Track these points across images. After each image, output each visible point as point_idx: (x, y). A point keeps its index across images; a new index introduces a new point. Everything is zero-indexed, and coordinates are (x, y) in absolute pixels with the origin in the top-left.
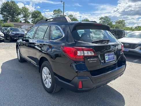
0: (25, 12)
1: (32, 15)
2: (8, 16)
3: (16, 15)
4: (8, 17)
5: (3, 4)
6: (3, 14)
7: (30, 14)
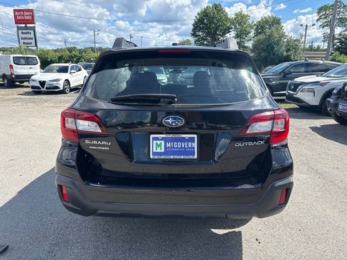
0: (240, 24)
1: (256, 29)
2: (206, 40)
3: (220, 35)
4: (204, 40)
5: (198, 14)
6: (196, 36)
7: (252, 28)
